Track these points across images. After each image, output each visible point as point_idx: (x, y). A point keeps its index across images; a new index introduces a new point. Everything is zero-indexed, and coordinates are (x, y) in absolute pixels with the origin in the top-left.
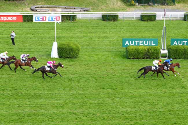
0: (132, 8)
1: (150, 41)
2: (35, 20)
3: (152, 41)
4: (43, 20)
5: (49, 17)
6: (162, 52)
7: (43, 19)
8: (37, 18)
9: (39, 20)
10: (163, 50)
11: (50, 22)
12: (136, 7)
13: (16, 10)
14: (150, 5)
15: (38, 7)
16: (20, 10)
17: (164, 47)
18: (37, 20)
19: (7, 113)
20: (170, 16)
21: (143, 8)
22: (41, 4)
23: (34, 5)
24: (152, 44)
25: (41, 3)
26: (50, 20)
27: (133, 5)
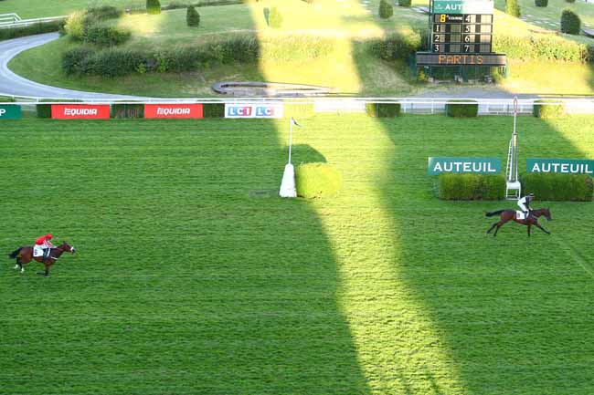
0: (422, 90)
1: (485, 164)
2: (229, 114)
3: (489, 164)
4: (245, 114)
5: (257, 108)
6: (510, 186)
7: (244, 112)
8: (232, 110)
9: (237, 114)
10: (513, 181)
11: (259, 119)
12: (429, 86)
13: (183, 91)
14: (458, 83)
15: (227, 86)
16: (192, 92)
17: (514, 176)
18: (232, 113)
19: (221, 318)
20: (505, 107)
21: (444, 89)
22: (233, 80)
23: (218, 81)
24: (489, 170)
25: (232, 77)
26: (260, 113)
27: (424, 83)
